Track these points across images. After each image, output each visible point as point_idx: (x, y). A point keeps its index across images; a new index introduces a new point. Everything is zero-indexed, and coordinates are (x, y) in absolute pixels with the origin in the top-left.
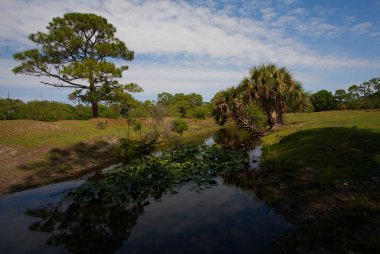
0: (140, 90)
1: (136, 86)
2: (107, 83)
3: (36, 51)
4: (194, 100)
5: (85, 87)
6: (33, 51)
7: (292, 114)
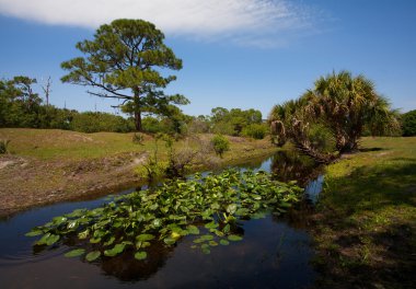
0: (186, 102)
1: (183, 97)
2: (152, 93)
3: (82, 59)
4: (252, 116)
5: (129, 98)
6: (78, 59)
7: (371, 138)
